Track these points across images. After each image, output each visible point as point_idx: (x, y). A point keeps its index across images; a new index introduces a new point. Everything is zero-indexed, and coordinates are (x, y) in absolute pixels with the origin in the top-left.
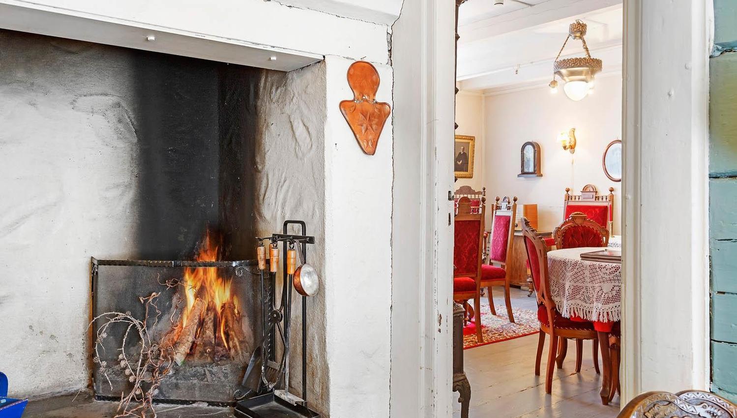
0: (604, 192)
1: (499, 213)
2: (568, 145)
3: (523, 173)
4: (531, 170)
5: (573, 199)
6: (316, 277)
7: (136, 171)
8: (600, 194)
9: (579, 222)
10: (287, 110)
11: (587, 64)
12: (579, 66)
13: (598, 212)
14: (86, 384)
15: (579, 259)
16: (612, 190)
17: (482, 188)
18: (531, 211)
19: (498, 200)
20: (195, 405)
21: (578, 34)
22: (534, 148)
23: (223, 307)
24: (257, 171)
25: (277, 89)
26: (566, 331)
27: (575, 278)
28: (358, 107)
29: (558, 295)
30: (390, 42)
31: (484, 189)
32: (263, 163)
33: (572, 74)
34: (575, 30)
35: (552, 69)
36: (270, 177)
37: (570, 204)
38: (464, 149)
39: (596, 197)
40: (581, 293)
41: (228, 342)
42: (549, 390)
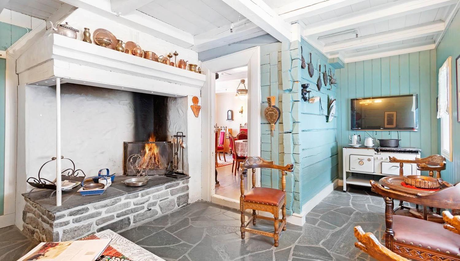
1: (222, 131)
2: (241, 111)
3: (228, 119)
4: (230, 118)
5: (242, 127)
6: (186, 145)
7: (134, 120)
9: (243, 133)
10: (177, 106)
11: (245, 91)
12: (243, 91)
14: (123, 174)
15: (242, 142)
18: (230, 131)
19: (221, 127)
20: (155, 176)
21: (243, 83)
22: (231, 112)
23: (157, 153)
24: (167, 120)
25: (173, 101)
26: (240, 160)
27: (242, 146)
28: (194, 106)
29: (237, 151)
30: (201, 92)
32: (169, 118)
33: (241, 93)
34: (242, 81)
35: (236, 91)
36: (171, 122)
40: (243, 150)
41: (158, 163)
42: (235, 175)
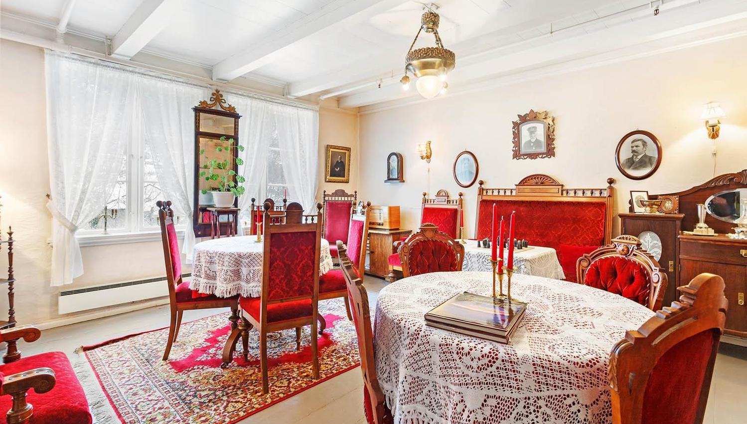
0: (454, 197)
1: (355, 217)
2: (425, 155)
3: (389, 179)
4: (396, 177)
5: (429, 202)
8: (451, 198)
9: (429, 235)
11: (440, 55)
12: (431, 57)
13: (449, 214)
16: (461, 195)
17: (354, 191)
18: (395, 213)
21: (431, 25)
22: (398, 158)
29: (389, 380)
31: (356, 192)
33: (424, 65)
34: (427, 20)
37: (427, 206)
38: (341, 157)
39: (448, 201)
40: (425, 391)
